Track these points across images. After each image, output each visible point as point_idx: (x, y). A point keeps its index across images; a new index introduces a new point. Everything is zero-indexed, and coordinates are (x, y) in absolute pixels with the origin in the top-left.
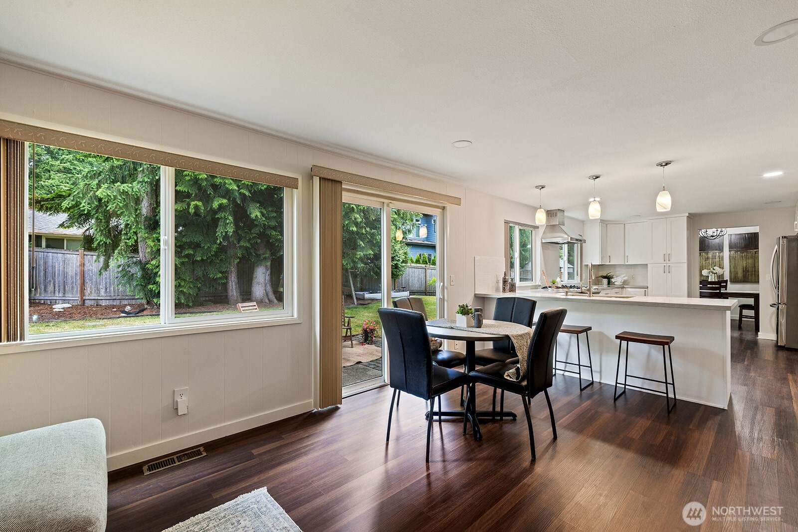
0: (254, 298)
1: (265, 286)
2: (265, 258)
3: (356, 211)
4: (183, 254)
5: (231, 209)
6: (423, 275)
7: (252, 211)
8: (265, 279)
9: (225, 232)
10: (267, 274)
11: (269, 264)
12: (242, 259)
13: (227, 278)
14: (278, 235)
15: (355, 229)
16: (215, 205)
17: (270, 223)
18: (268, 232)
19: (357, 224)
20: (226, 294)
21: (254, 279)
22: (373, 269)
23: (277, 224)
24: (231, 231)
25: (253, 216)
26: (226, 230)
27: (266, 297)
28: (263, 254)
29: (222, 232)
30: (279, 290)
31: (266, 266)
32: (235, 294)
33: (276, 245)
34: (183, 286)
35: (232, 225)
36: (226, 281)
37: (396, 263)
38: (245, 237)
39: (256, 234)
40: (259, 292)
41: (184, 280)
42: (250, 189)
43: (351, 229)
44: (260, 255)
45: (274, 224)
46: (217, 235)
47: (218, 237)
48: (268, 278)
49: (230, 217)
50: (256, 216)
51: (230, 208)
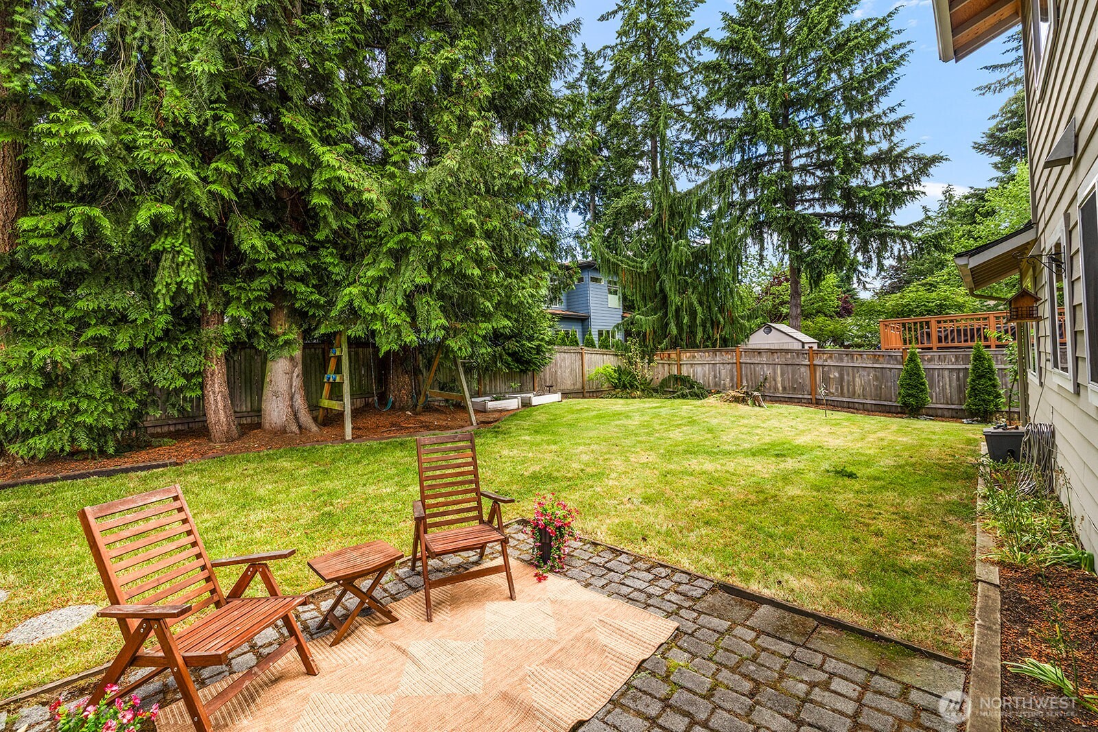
0: (268, 425)
1: (292, 399)
2: (287, 343)
3: (478, 233)
4: (82, 339)
5: (189, 231)
6: (578, 363)
7: (244, 236)
8: (291, 386)
9: (177, 283)
10: (295, 375)
11: (297, 353)
12: (236, 347)
13: (202, 386)
14: (311, 293)
15: (477, 272)
16: (142, 217)
17: (292, 268)
18: (290, 286)
19: (479, 262)
20: (204, 419)
21: (265, 385)
22: (501, 355)
23: (308, 270)
24: (191, 281)
25: (245, 247)
26: (179, 280)
27: (292, 421)
28: (284, 334)
29: (168, 285)
30: (322, 405)
31: (292, 359)
32: (223, 418)
33: (310, 313)
34: (86, 411)
35: (192, 268)
36: (199, 393)
37: (540, 345)
38: (239, 299)
39: (261, 290)
40: (279, 412)
41: (88, 397)
42: (235, 185)
43: (469, 272)
44: (277, 336)
45: (300, 269)
46: (155, 291)
47: (159, 296)
48: (297, 382)
49: (186, 249)
50: (253, 247)
51: (186, 228)
